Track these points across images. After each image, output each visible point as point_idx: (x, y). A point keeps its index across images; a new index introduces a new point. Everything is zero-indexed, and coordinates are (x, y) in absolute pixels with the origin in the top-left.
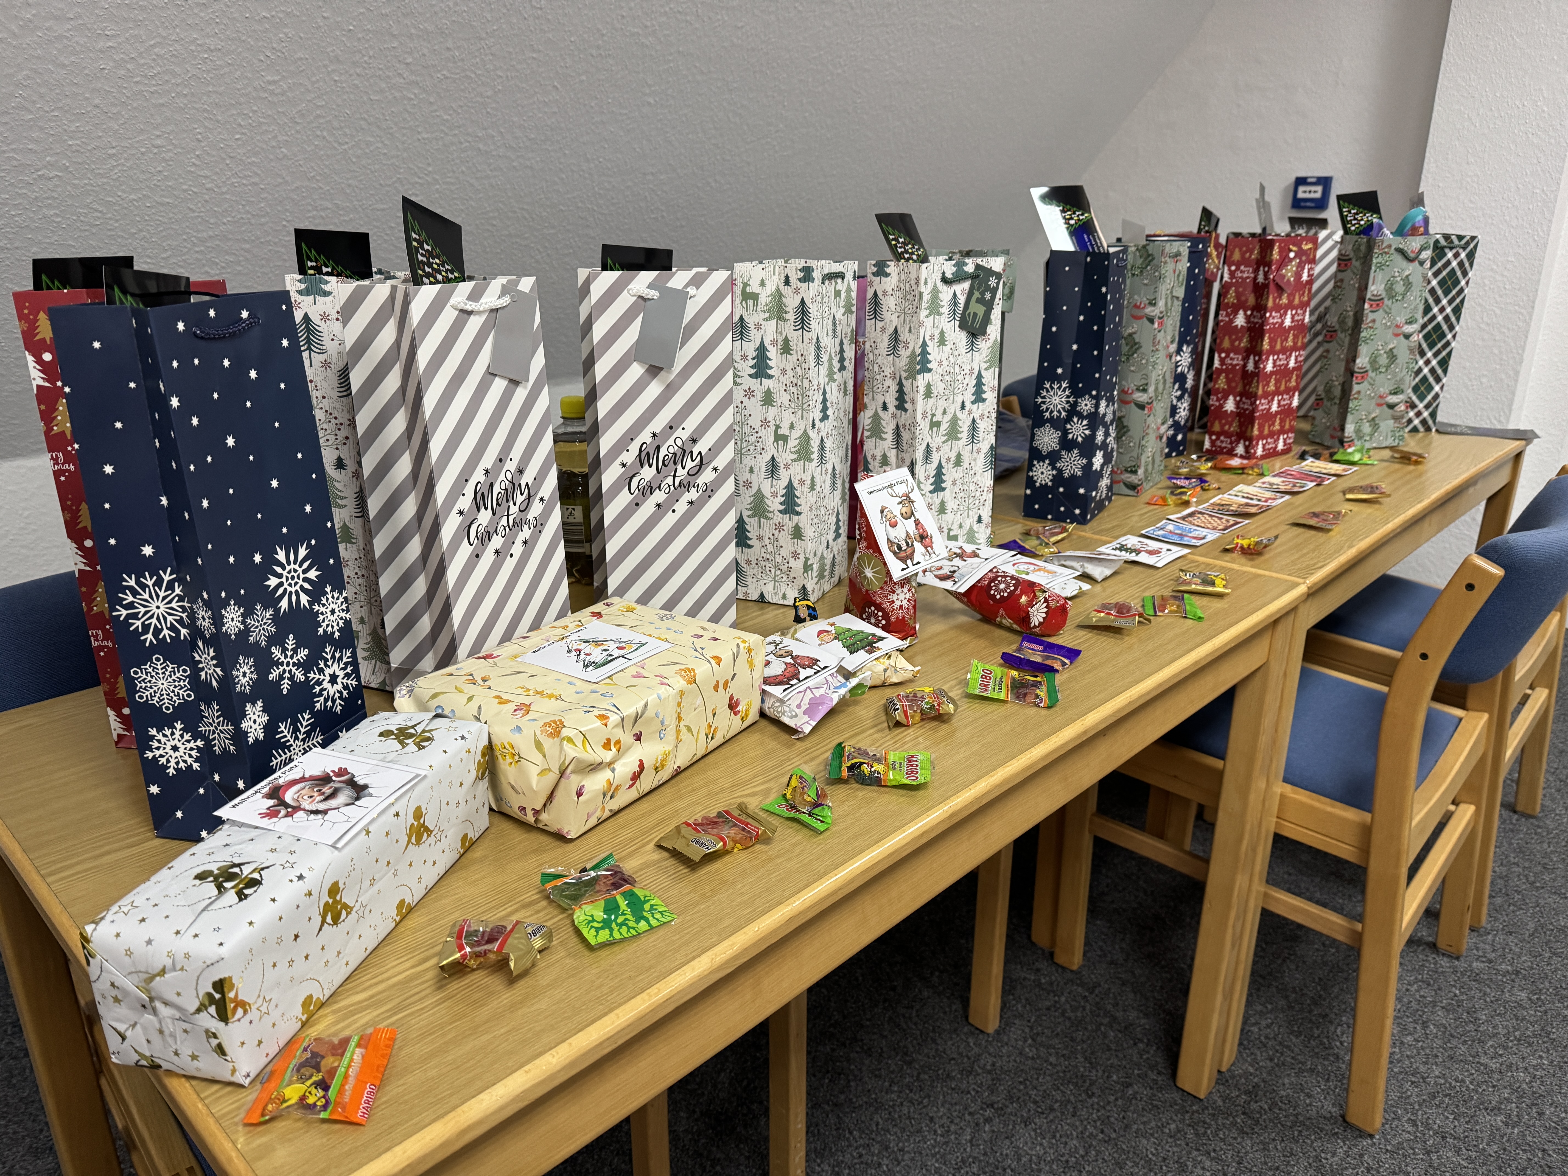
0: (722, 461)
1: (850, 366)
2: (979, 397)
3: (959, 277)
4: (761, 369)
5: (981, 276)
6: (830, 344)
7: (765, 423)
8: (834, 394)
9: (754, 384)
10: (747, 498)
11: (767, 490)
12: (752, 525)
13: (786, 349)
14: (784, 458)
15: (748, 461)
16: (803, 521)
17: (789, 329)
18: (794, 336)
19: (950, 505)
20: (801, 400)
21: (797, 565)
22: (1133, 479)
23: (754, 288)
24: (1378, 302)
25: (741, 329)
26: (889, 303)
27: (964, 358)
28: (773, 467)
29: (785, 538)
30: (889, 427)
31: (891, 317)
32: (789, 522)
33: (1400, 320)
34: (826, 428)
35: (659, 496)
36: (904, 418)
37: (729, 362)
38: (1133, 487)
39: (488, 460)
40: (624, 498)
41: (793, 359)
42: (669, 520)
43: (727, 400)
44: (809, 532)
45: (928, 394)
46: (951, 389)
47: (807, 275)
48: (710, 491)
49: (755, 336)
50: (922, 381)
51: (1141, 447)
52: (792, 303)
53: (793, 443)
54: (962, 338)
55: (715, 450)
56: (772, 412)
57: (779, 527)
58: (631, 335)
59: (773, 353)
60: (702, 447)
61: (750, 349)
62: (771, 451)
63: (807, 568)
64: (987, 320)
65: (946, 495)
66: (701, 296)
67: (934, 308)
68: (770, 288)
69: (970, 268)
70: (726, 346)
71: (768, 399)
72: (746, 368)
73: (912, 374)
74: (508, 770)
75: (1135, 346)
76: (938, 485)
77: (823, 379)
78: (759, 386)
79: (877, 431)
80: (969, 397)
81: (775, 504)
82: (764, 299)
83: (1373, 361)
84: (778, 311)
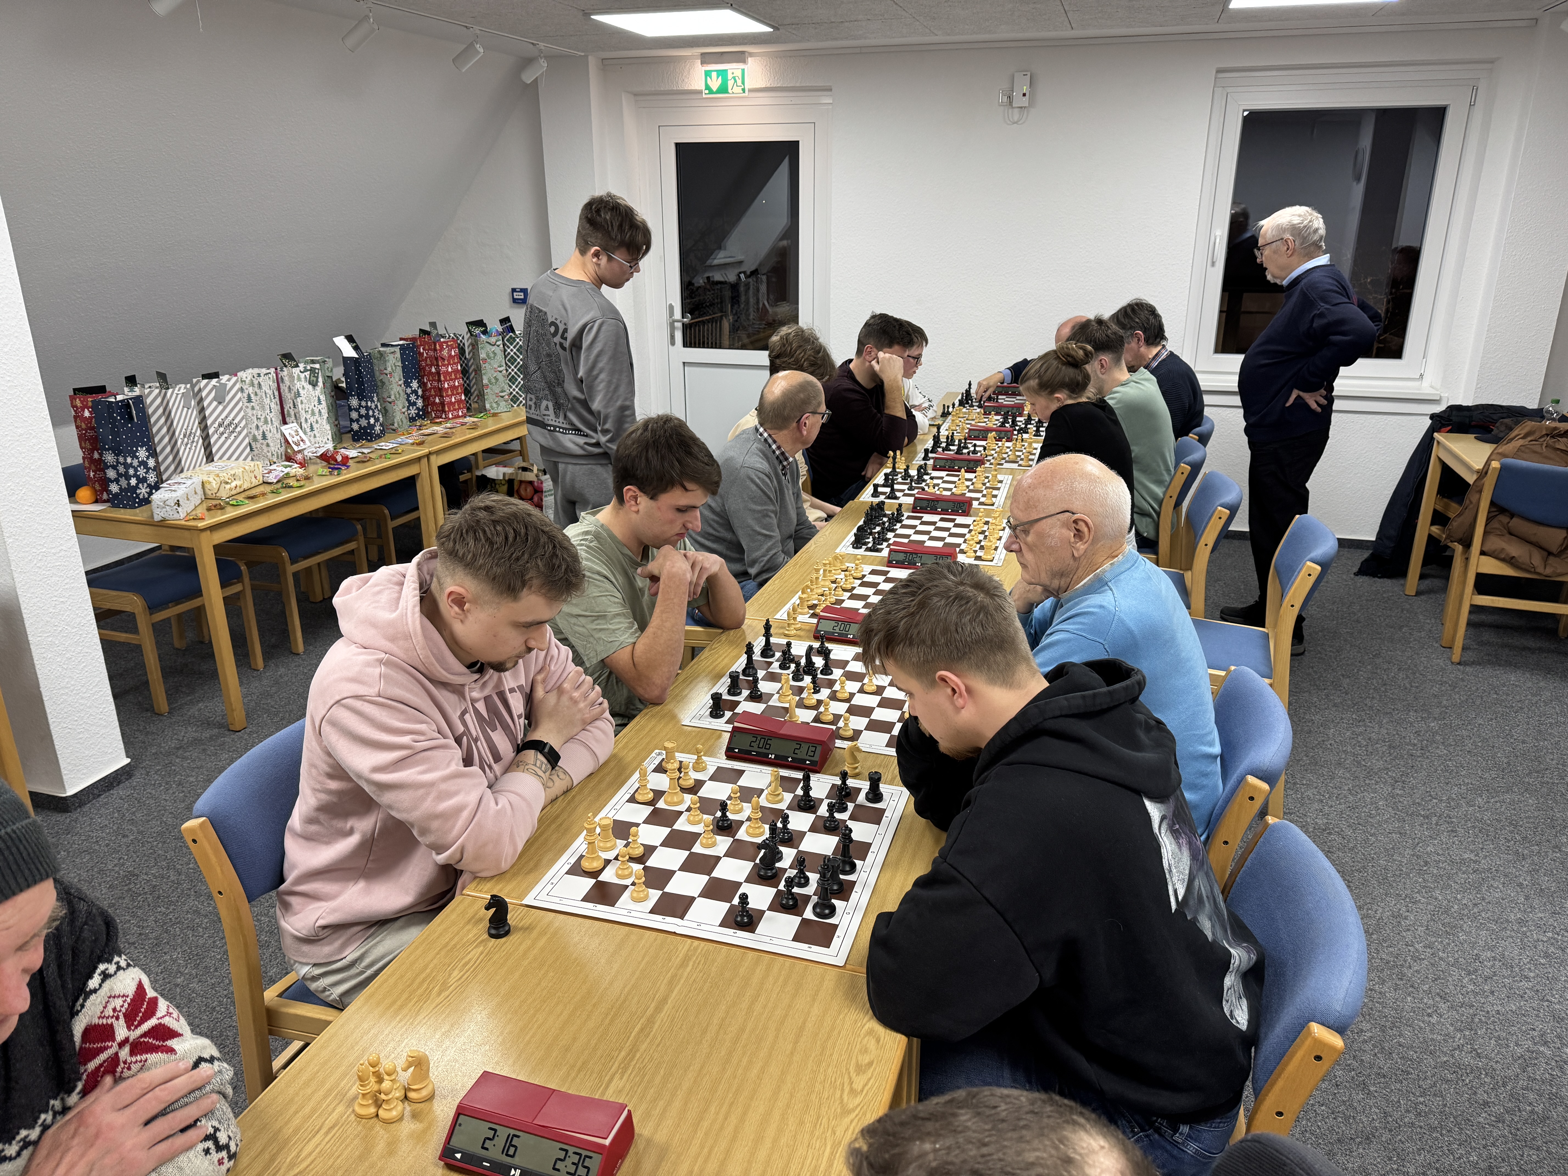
0: (242, 425)
1: (277, 397)
2: (320, 402)
3: (306, 370)
4: (249, 400)
5: (312, 370)
6: (270, 392)
7: (253, 415)
8: (273, 405)
9: (248, 404)
10: (251, 436)
11: (256, 434)
12: (253, 444)
13: (256, 394)
14: (260, 425)
15: (249, 426)
16: (269, 441)
17: (256, 389)
18: (258, 391)
19: (317, 435)
20: (263, 408)
21: (269, 454)
22: (393, 427)
23: (244, 379)
24: (485, 361)
25: (242, 390)
26: (286, 379)
27: (312, 393)
28: (257, 427)
29: (264, 447)
30: (292, 413)
31: (287, 383)
32: (265, 442)
33: (496, 366)
34: (272, 415)
35: (225, 435)
36: (296, 410)
37: (240, 399)
38: (394, 430)
39: (185, 427)
40: (216, 436)
41: (258, 397)
42: (229, 441)
43: (241, 409)
44: (271, 444)
45: (302, 403)
46: (309, 401)
47: (259, 375)
48: (240, 433)
49: (247, 392)
50: (299, 399)
51: (394, 417)
52: (256, 382)
53: (262, 420)
54: (310, 387)
55: (240, 422)
56: (255, 412)
57: (262, 444)
58: (213, 394)
59: (252, 396)
60: (236, 421)
61: (245, 395)
62: (256, 423)
63: (273, 455)
64: (317, 381)
65: (315, 432)
66: (230, 384)
67: (299, 379)
68: (249, 378)
69: (309, 368)
70: (239, 395)
71: (253, 408)
72: (245, 400)
73: (296, 398)
74: (207, 486)
75: (383, 383)
76: (312, 429)
77: (269, 402)
78: (250, 405)
79: (289, 415)
80: (316, 403)
81: (260, 437)
82: (247, 382)
83: (490, 381)
84: (252, 384)
